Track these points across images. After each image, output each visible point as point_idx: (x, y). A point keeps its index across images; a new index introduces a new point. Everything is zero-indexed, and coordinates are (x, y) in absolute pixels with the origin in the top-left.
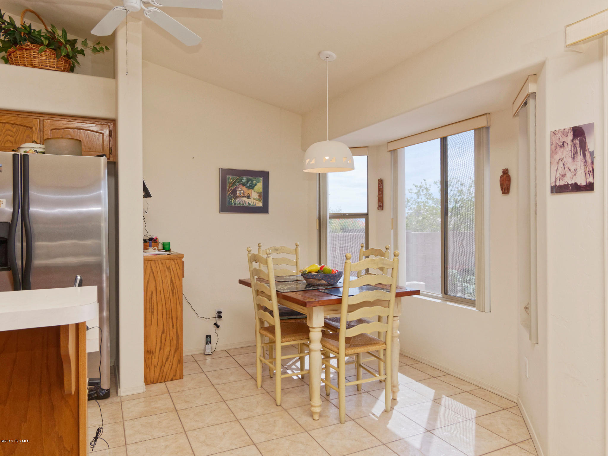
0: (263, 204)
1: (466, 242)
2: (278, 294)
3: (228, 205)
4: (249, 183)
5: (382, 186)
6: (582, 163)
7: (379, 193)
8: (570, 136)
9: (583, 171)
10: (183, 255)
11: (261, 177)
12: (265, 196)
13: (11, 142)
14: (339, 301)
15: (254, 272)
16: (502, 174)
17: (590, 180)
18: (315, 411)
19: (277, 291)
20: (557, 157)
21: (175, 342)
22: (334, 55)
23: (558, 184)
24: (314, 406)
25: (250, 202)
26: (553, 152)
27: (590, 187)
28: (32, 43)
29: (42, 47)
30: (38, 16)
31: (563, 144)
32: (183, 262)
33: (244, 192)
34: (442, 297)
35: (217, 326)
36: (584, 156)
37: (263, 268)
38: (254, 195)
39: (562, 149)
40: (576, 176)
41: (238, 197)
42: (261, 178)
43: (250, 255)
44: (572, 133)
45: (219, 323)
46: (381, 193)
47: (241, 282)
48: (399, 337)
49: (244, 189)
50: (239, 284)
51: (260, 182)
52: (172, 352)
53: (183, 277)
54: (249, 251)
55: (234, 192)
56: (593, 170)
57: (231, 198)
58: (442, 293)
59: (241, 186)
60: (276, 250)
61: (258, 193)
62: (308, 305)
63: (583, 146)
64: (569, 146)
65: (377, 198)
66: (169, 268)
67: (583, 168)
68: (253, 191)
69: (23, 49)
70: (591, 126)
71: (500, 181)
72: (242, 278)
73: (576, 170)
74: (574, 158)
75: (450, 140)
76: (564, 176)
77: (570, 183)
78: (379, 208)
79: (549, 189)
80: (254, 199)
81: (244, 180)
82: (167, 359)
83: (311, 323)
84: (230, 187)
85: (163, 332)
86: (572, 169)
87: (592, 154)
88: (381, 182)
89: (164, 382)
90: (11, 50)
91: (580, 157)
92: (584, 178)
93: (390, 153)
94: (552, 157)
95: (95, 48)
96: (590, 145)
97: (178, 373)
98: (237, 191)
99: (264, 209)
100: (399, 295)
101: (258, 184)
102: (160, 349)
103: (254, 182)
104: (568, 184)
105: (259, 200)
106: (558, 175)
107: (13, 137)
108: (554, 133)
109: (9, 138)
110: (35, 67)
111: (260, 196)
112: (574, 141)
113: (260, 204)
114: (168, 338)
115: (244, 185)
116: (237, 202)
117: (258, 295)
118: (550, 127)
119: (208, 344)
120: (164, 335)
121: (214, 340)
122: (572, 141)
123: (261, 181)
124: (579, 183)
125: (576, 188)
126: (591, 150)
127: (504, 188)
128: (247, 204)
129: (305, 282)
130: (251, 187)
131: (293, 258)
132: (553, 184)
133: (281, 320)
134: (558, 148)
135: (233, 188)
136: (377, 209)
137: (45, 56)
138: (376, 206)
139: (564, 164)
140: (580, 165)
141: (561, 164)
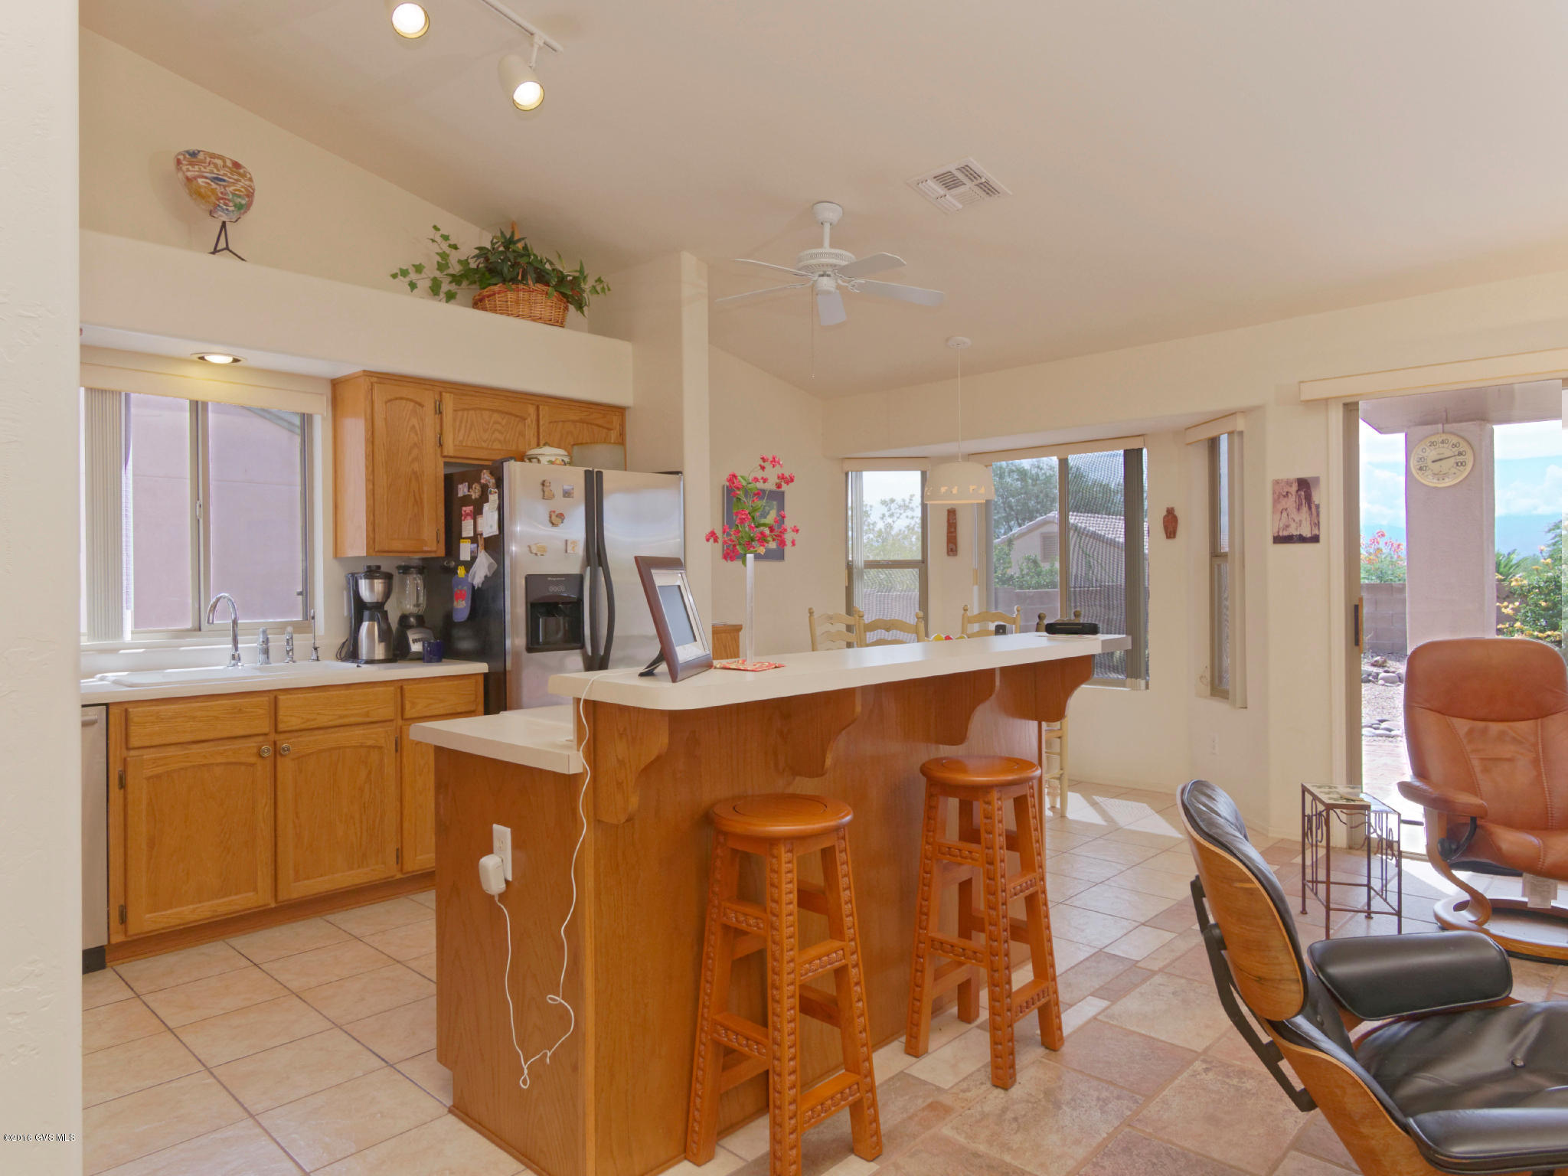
5: (955, 519)
6: (1307, 515)
7: (948, 529)
8: (1295, 487)
9: (1308, 523)
10: (741, 625)
11: (775, 500)
13: (500, 441)
16: (1165, 513)
17: (1316, 532)
20: (1280, 507)
22: (969, 342)
23: (1280, 534)
26: (1276, 501)
27: (1315, 539)
28: (535, 281)
29: (548, 288)
30: (513, 227)
32: (739, 637)
36: (1310, 508)
39: (1286, 499)
40: (1301, 527)
42: (775, 503)
44: (1297, 484)
46: (952, 529)
51: (773, 508)
56: (1319, 522)
63: (1308, 498)
64: (1294, 497)
65: (946, 538)
66: (725, 647)
67: (1309, 519)
69: (519, 290)
70: (1317, 480)
71: (1164, 522)
73: (1300, 521)
74: (1298, 509)
76: (1287, 526)
77: (1294, 534)
78: (951, 553)
79: (1270, 539)
86: (1297, 520)
87: (1318, 507)
88: (952, 513)
90: (496, 288)
91: (1305, 509)
92: (1309, 529)
94: (1274, 506)
95: (594, 287)
96: (1316, 498)
101: (771, 512)
103: (767, 509)
104: (1292, 535)
106: (1281, 525)
107: (502, 433)
109: (497, 435)
110: (534, 320)
112: (1299, 492)
122: (1297, 491)
123: (775, 507)
124: (1304, 535)
125: (1302, 539)
126: (1316, 503)
127: (1169, 531)
132: (1276, 535)
136: (946, 554)
137: (543, 301)
138: (945, 550)
139: (1288, 515)
140: (1305, 517)
141: (1285, 514)
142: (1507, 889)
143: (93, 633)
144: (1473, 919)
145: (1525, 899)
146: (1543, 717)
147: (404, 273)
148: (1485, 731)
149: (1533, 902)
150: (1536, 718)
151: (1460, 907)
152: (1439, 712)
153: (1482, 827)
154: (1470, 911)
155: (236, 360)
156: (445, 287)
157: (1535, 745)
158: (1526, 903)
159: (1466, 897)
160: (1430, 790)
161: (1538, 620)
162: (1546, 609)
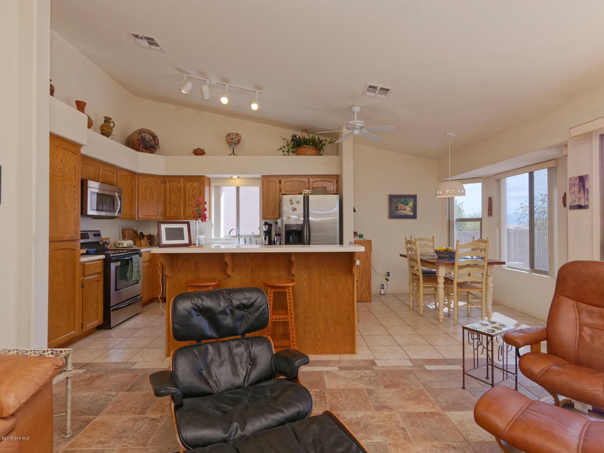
0: (413, 214)
1: (546, 236)
2: (421, 260)
3: (393, 215)
4: (405, 202)
5: (491, 201)
6: (583, 194)
8: (578, 181)
9: (584, 198)
10: (372, 240)
11: (412, 198)
12: (414, 209)
13: (297, 189)
14: (453, 264)
15: (409, 249)
16: (563, 195)
17: (587, 203)
18: (440, 318)
19: (421, 259)
20: (572, 191)
21: (367, 283)
22: (453, 135)
23: (572, 205)
24: (440, 316)
25: (406, 213)
26: (570, 188)
27: (586, 207)
28: (306, 145)
29: (309, 146)
30: (306, 131)
31: (575, 185)
32: (371, 244)
33: (402, 207)
34: (530, 270)
35: (388, 280)
36: (584, 191)
37: (413, 246)
38: (408, 208)
39: (574, 187)
40: (581, 201)
41: (399, 210)
43: (406, 241)
44: (579, 179)
45: (388, 278)
46: (490, 206)
47: (401, 255)
48: (493, 287)
49: (402, 205)
50: (401, 257)
51: (411, 201)
52: (366, 288)
53: (371, 251)
54: (406, 239)
55: (397, 207)
56: (588, 198)
57: (395, 211)
58: (530, 268)
59: (401, 204)
60: (421, 239)
61: (410, 207)
62: (436, 264)
63: (584, 186)
64: (578, 186)
65: (488, 209)
67: (584, 196)
68: (407, 206)
69: (302, 148)
70: (587, 176)
71: (563, 200)
72: (402, 254)
73: (580, 198)
74: (579, 192)
75: (536, 173)
76: (575, 201)
77: (578, 204)
80: (408, 211)
81: (402, 200)
82: (364, 291)
83: (438, 274)
84: (394, 205)
85: (362, 278)
86: (579, 197)
87: (587, 190)
88: (490, 199)
89: (362, 302)
90: (297, 149)
91: (582, 191)
92: (584, 202)
93: (496, 181)
94: (570, 191)
95: (330, 142)
96: (587, 186)
97: (369, 299)
98: (398, 207)
99: (414, 217)
100: (490, 264)
102: (361, 286)
103: (408, 201)
105: (411, 212)
106: (572, 200)
108: (571, 179)
109: (296, 187)
110: (306, 155)
111: (411, 209)
112: (580, 183)
113: (412, 214)
114: (364, 281)
115: (402, 203)
116: (398, 213)
117: (410, 261)
118: (569, 176)
119: (382, 289)
120: (362, 280)
121: (385, 287)
122: (579, 183)
124: (582, 205)
125: (581, 207)
126: (587, 188)
128: (404, 214)
129: (437, 256)
130: (406, 204)
131: (431, 244)
132: (570, 205)
133: (423, 276)
134: (573, 186)
135: (396, 205)
136: (488, 216)
137: (311, 150)
138: (487, 214)
139: (575, 195)
140: (582, 196)
141: (574, 195)
143: (215, 236)
147: (281, 149)
155: (238, 177)
156: (291, 150)
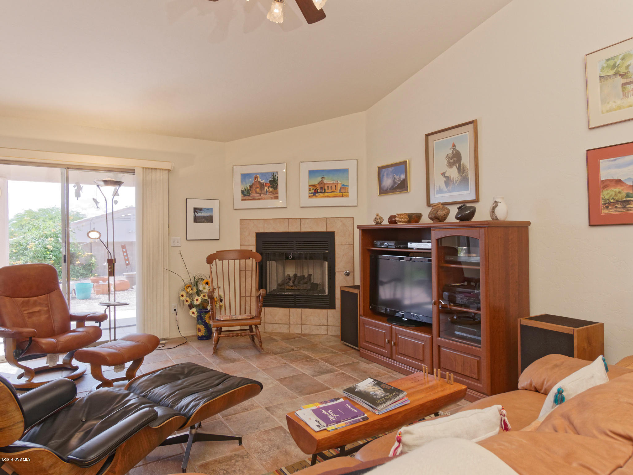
142: (42, 362)
144: (27, 379)
145: (48, 365)
146: (49, 293)
148: (28, 301)
149: (51, 365)
150: (47, 294)
151: (20, 377)
152: (9, 297)
153: (34, 341)
154: (25, 377)
157: (47, 304)
158: (48, 366)
159: (22, 371)
160: (11, 330)
161: (12, 257)
162: (15, 253)
